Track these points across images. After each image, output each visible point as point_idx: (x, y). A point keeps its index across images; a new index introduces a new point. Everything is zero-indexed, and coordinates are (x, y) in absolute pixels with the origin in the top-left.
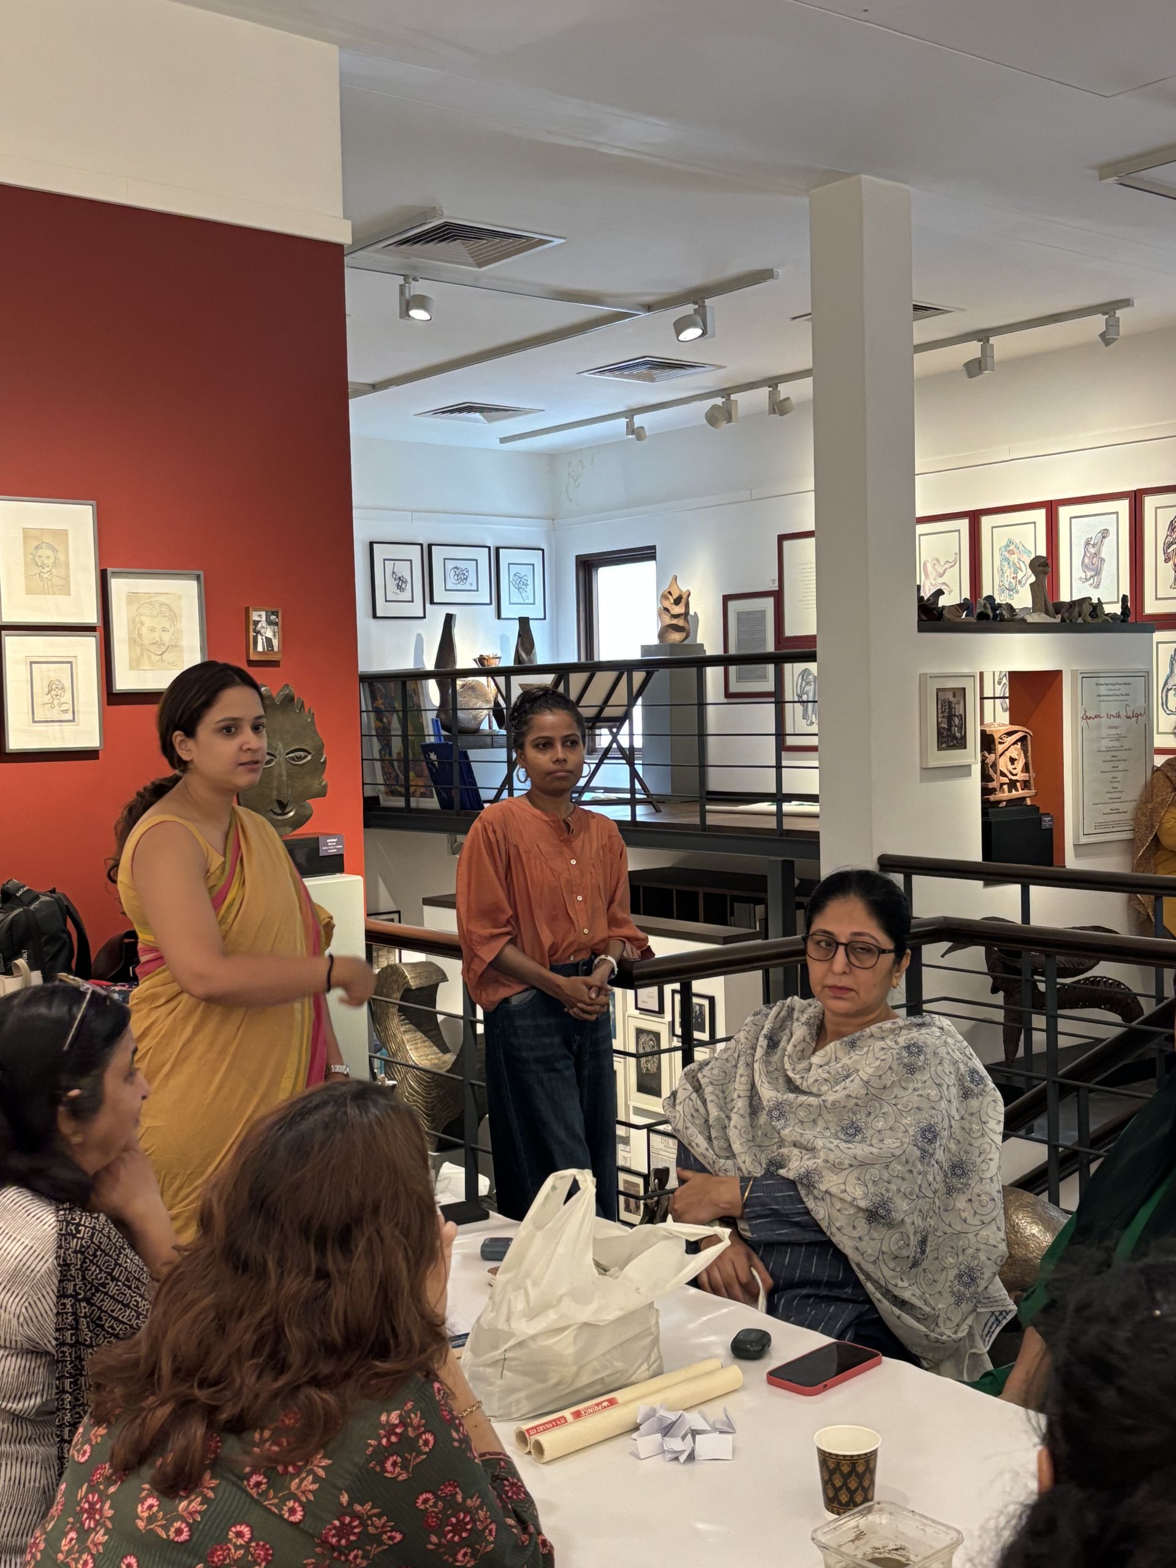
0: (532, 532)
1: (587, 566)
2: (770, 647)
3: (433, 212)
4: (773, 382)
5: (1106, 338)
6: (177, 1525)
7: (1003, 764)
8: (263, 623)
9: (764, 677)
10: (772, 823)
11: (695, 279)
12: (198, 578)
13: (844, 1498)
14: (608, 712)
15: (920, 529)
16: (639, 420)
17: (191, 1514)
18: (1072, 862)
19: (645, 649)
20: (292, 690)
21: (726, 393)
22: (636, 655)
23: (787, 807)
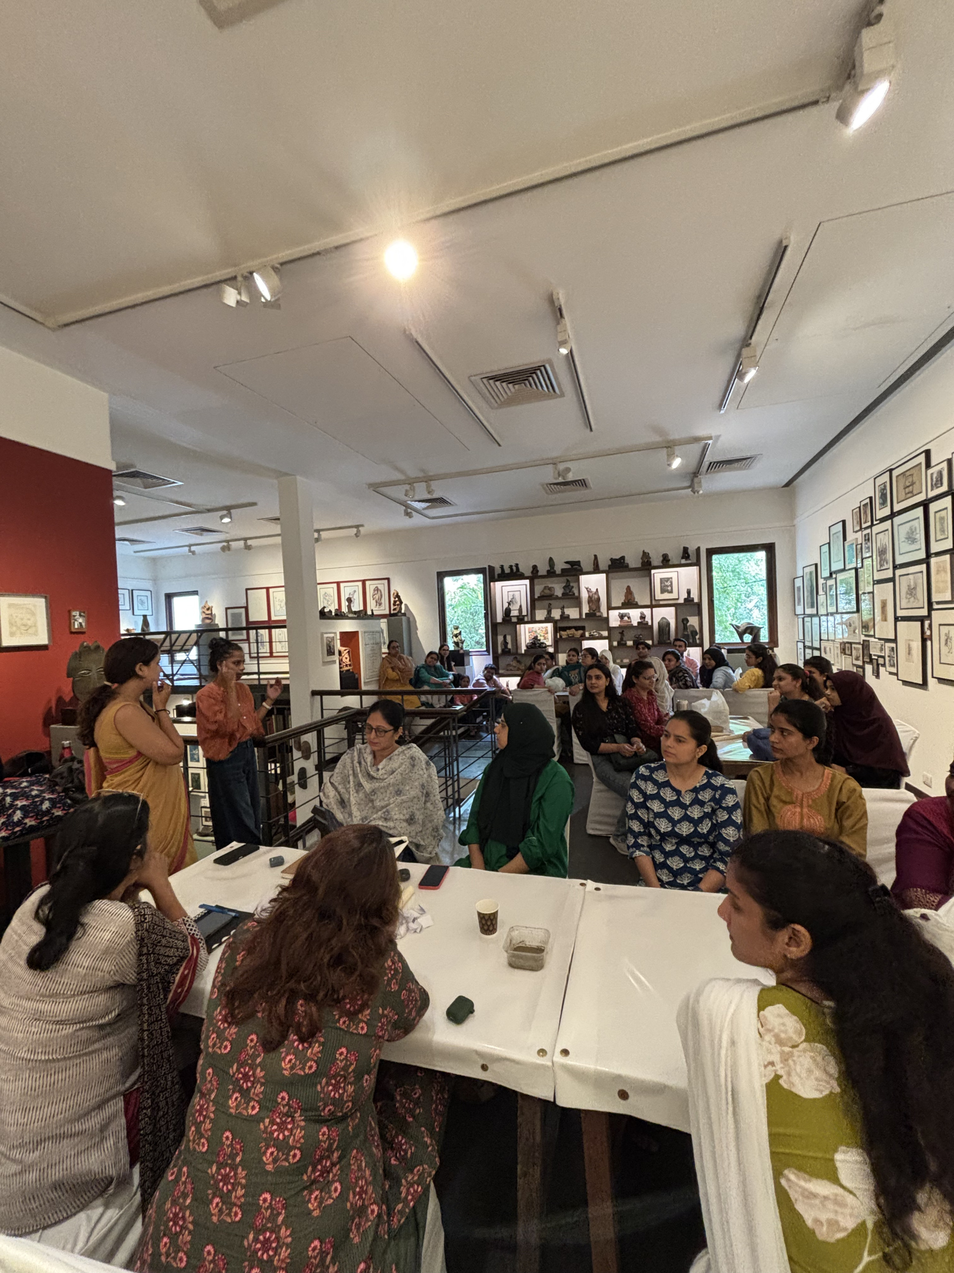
0: (148, 585)
1: (169, 597)
2: (244, 625)
3: (132, 466)
4: (245, 539)
5: (357, 535)
6: (308, 1064)
7: (344, 660)
8: (78, 617)
9: (242, 634)
10: (256, 682)
11: (228, 503)
12: (46, 598)
13: (486, 928)
14: (185, 647)
15: (319, 586)
16: (193, 548)
17: (315, 1055)
18: (364, 688)
19: (199, 626)
20: (99, 643)
21: (228, 541)
22: (193, 628)
23: (262, 676)
